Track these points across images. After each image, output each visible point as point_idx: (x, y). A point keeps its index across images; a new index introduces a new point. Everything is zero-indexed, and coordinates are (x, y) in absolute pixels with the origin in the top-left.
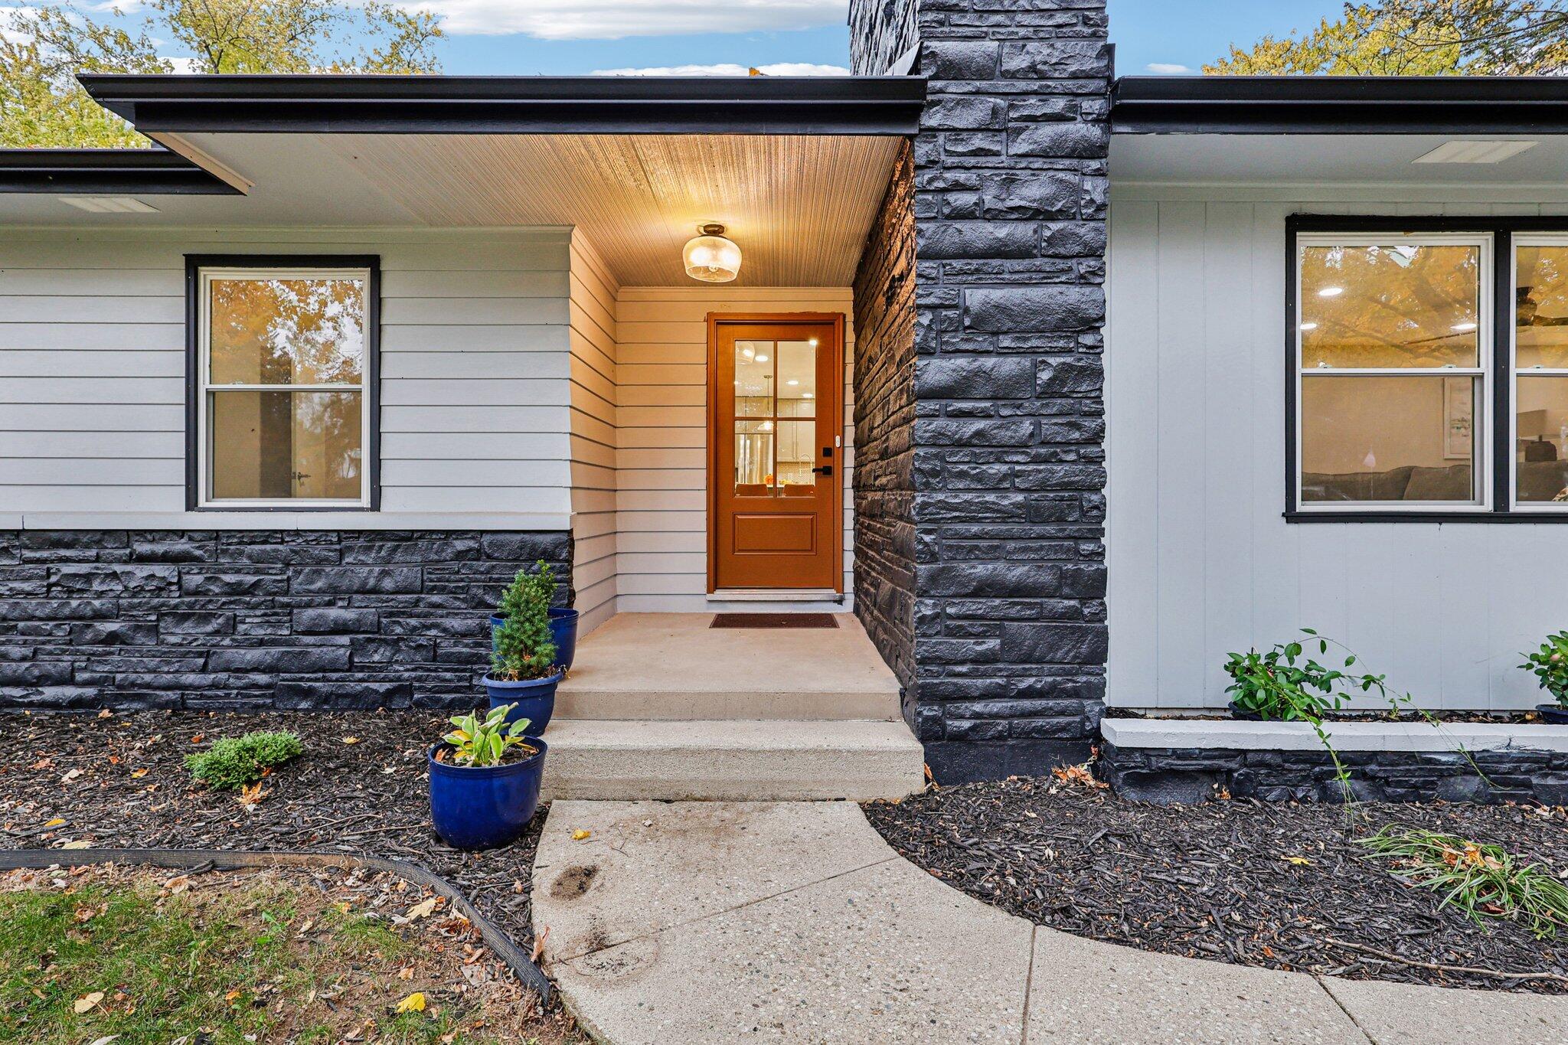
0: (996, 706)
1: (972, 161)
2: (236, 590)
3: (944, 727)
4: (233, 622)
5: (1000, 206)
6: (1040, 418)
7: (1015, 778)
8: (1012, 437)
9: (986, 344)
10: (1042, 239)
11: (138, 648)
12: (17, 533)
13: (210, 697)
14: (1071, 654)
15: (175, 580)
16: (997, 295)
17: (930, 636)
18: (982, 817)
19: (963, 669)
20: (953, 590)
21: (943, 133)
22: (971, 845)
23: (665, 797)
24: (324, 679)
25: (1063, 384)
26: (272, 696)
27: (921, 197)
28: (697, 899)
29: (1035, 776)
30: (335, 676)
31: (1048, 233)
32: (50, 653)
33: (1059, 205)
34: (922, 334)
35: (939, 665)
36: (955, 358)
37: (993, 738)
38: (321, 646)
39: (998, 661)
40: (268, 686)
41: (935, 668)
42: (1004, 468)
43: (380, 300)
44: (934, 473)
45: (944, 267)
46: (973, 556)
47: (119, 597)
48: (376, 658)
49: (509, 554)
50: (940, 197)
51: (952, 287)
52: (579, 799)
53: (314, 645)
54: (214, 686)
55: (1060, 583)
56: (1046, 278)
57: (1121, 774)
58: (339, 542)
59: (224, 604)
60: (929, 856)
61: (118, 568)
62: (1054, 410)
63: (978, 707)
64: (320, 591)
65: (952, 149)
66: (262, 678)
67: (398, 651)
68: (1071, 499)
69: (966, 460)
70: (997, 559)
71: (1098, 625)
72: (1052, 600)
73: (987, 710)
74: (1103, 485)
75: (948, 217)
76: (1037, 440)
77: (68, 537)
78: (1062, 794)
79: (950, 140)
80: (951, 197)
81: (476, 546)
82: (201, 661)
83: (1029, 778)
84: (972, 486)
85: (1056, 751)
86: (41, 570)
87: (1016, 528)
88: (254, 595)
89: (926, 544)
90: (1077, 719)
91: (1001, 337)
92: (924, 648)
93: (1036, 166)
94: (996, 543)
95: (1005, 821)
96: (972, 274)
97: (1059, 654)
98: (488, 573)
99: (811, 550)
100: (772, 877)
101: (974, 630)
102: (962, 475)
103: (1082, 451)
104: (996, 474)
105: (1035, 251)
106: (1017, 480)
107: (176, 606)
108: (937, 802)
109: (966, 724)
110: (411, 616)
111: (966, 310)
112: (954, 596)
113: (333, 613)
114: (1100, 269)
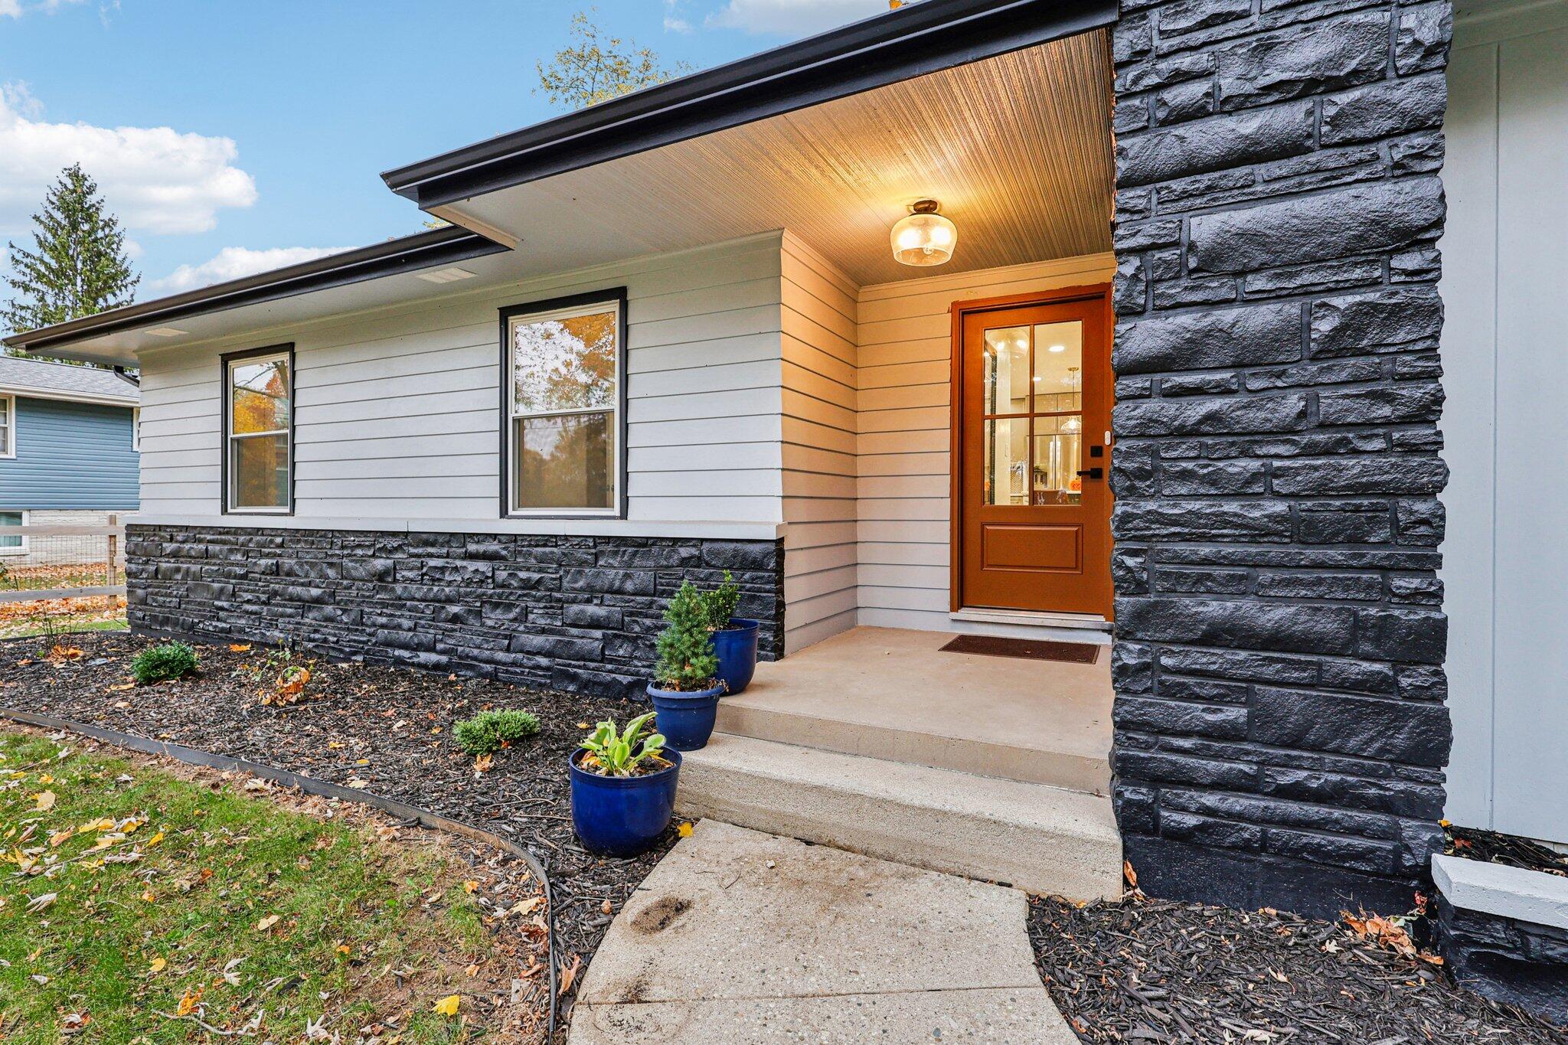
0: (1238, 803)
1: (1202, 36)
2: (527, 585)
3: (1157, 818)
4: (526, 612)
5: (1249, 88)
6: (1317, 390)
7: (1273, 912)
8: (1267, 420)
9: (1224, 290)
10: (1322, 122)
11: (470, 627)
12: (407, 534)
13: (512, 673)
14: (1377, 745)
15: (490, 575)
16: (1242, 218)
17: (1135, 693)
18: (1195, 958)
19: (1186, 743)
20: (1170, 633)
21: (1156, 10)
22: (1151, 999)
23: (807, 838)
24: (585, 667)
25: (1360, 332)
26: (551, 677)
27: (1122, 104)
28: (763, 971)
29: (1309, 918)
30: (592, 665)
31: (1331, 111)
32: (423, 627)
33: (1353, 64)
34: (1122, 289)
35: (1148, 733)
36: (1176, 315)
37: (1234, 847)
38: (582, 637)
39: (1244, 739)
40: (548, 669)
41: (1143, 737)
42: (1254, 465)
43: (627, 327)
44: (1142, 474)
45: (1158, 192)
46: (1202, 589)
47: (459, 586)
48: (621, 652)
49: (724, 563)
50: (1153, 98)
51: (1169, 217)
52: (725, 821)
53: (578, 637)
54: (514, 664)
55: (1354, 635)
56: (1331, 180)
57: (1466, 951)
58: (595, 546)
59: (520, 596)
60: (1084, 996)
61: (459, 563)
62: (1344, 376)
63: (1210, 800)
64: (582, 590)
65: (1171, 27)
66: (544, 661)
67: (637, 648)
68: (1373, 508)
69: (1192, 454)
70: (1244, 593)
71: (1429, 705)
72: (1340, 661)
73: (1224, 806)
74: (1440, 487)
75: (1165, 123)
76: (1313, 421)
77: (432, 538)
78: (1346, 957)
79: (1166, 16)
80: (1167, 95)
81: (697, 553)
82: (506, 642)
83: (1296, 917)
84: (1202, 491)
85: (1348, 887)
86: (417, 562)
87: (1275, 552)
88: (539, 590)
89: (1129, 569)
90: (1388, 846)
91: (1249, 278)
92: (1125, 708)
93: (1311, 15)
94: (1240, 571)
95: (1231, 975)
96: (1202, 195)
97: (1353, 743)
98: (706, 580)
99: (1076, 568)
100: (863, 968)
101: (1204, 692)
102: (1185, 476)
103: (1396, 435)
104: (1240, 474)
105: (1309, 143)
106: (1275, 482)
107: (491, 596)
108: (1133, 920)
109: (1191, 821)
110: (647, 616)
111: (1192, 247)
112: (1171, 642)
113: (592, 609)
114: (1433, 147)
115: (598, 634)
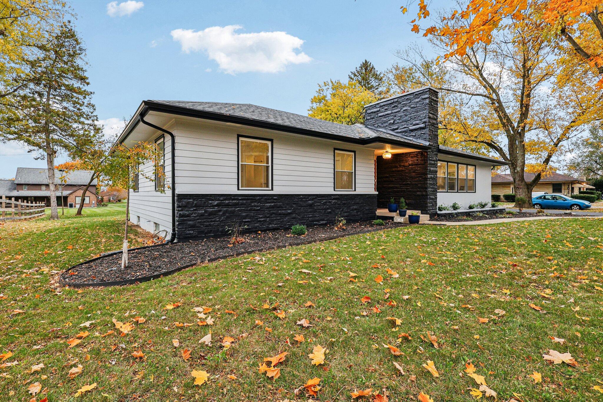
4: (343, 209)
11: (332, 214)
15: (337, 202)
32: (322, 216)
43: (355, 158)
47: (330, 206)
53: (352, 212)
59: (342, 206)
61: (330, 200)
66: (346, 218)
77: (324, 196)
86: (320, 201)
98: (370, 200)
107: (337, 207)
110: (362, 207)
115: (355, 211)
